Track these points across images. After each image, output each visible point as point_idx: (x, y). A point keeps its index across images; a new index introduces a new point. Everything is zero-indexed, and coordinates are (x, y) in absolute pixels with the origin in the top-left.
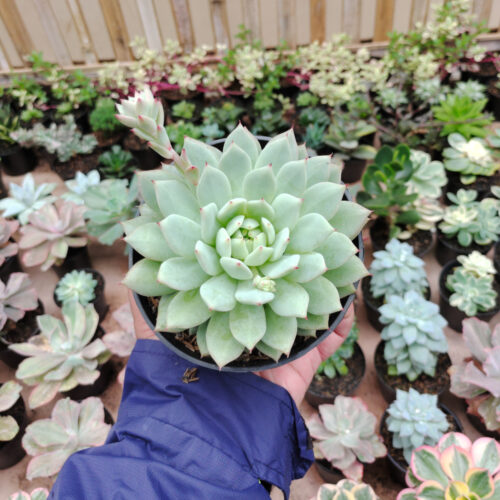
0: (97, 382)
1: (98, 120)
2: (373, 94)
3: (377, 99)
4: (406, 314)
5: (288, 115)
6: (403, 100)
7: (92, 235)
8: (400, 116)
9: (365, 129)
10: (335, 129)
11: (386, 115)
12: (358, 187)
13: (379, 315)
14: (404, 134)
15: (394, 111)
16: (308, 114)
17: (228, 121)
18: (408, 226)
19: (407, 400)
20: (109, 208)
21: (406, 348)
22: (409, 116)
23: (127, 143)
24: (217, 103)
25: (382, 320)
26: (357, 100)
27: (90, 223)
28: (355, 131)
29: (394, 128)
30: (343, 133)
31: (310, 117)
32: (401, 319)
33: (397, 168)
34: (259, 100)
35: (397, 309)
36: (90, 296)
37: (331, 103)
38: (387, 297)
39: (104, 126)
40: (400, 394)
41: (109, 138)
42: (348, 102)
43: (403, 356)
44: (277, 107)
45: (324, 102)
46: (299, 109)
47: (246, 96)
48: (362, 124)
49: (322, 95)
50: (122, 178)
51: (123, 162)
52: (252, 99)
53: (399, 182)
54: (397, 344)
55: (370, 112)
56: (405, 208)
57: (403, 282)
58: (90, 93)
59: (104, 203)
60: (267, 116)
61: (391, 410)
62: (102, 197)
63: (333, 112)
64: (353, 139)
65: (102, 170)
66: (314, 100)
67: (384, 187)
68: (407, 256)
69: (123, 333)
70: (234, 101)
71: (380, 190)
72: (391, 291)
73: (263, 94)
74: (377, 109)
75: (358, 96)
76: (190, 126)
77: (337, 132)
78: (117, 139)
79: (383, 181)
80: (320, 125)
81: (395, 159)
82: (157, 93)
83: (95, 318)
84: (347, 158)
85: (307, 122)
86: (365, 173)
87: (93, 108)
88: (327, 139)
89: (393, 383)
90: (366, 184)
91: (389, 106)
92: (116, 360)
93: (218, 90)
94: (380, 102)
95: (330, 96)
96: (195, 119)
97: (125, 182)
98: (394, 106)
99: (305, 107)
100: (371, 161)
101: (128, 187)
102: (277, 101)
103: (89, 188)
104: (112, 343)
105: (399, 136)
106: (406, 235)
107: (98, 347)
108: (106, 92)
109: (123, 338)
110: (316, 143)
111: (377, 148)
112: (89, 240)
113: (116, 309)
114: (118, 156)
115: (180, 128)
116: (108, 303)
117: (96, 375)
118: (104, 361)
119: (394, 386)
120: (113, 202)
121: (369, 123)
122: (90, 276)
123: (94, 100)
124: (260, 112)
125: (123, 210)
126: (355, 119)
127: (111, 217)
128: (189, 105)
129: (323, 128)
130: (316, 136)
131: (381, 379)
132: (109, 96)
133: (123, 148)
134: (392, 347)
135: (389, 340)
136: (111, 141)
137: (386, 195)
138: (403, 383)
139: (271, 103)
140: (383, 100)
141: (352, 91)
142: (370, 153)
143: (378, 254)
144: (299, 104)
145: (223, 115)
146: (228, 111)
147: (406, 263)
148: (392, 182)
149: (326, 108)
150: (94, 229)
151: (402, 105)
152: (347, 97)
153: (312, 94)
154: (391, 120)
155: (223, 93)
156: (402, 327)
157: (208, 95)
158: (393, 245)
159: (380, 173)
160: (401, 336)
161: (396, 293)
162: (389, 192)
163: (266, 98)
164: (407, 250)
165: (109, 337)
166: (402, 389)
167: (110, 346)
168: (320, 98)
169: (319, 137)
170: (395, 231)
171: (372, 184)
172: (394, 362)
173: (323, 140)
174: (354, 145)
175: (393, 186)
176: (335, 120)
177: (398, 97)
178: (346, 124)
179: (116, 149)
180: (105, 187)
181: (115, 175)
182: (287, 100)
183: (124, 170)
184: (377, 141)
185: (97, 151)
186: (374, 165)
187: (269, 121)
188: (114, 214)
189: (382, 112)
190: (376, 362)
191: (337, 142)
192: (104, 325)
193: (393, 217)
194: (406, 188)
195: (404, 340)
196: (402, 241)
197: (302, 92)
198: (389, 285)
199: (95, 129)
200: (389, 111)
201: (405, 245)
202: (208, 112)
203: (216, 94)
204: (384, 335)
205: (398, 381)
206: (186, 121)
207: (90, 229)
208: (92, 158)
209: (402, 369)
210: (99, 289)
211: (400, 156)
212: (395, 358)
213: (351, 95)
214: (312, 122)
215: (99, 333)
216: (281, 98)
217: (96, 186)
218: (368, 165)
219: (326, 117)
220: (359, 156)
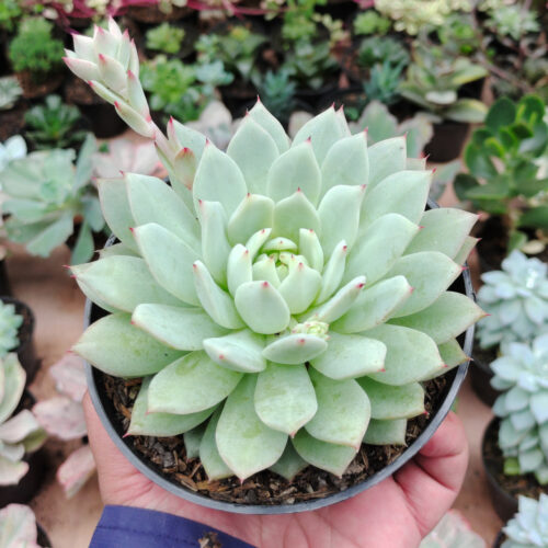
0: (24, 480)
1: (23, 53)
2: (481, 16)
3: (489, 24)
4: (537, 373)
5: (338, 49)
6: (532, 26)
7: (13, 240)
8: (527, 52)
9: (469, 71)
10: (418, 73)
11: (503, 51)
12: (456, 167)
13: (491, 374)
14: (533, 82)
15: (517, 43)
16: (373, 47)
17: (240, 57)
18: (539, 233)
19: (537, 514)
20: (42, 196)
21: (536, 429)
22: (540, 52)
23: (70, 92)
24: (221, 28)
25: (495, 383)
26: (454, 25)
27: (11, 222)
28: (451, 75)
29: (515, 71)
30: (432, 79)
31: (377, 53)
32: (528, 381)
33: (523, 133)
34: (291, 23)
35: (522, 366)
36: (11, 342)
37: (412, 30)
38: (503, 348)
39: (32, 63)
40: (525, 503)
41: (40, 83)
42: (439, 27)
43: (529, 443)
44: (322, 34)
45: (399, 27)
46: (357, 39)
47: (270, 17)
48: (463, 63)
49: (396, 16)
50: (65, 148)
51: (64, 123)
52: (279, 21)
53: (527, 158)
54: (522, 422)
55: (476, 44)
56: (534, 202)
57: (531, 323)
58: (9, 10)
59: (35, 189)
60: (304, 50)
61: (511, 529)
62: (32, 179)
63: (415, 44)
64: (448, 89)
65: (30, 135)
66: (384, 25)
67: (500, 166)
68: (537, 279)
69: (66, 402)
70: (249, 24)
71: (493, 171)
72: (510, 337)
73: (298, 14)
74: (487, 40)
75: (456, 18)
76: (177, 65)
77: (422, 75)
78: (56, 84)
79: (498, 155)
80: (394, 65)
81: (519, 119)
82: (121, 9)
83: (20, 377)
84: (437, 120)
85: (371, 61)
86: (469, 143)
87: (13, 33)
88: (405, 89)
89: (513, 487)
90: (470, 162)
91: (508, 36)
92: (54, 449)
93: (222, 7)
94: (493, 30)
95: (411, 18)
96: (184, 55)
97: (71, 153)
98: (516, 35)
99: (369, 36)
100: (480, 124)
101: (74, 162)
102: (320, 26)
103: (10, 164)
104: (49, 417)
105: (525, 84)
106: (536, 247)
107: (26, 425)
108: (37, 8)
109: (66, 409)
110: (387, 95)
111: (487, 104)
112: (8, 251)
113: (53, 364)
114: (55, 113)
115: (160, 69)
116: (40, 353)
117: (23, 469)
118: (35, 446)
119: (515, 493)
120: (49, 187)
121: (475, 62)
122: (10, 308)
123: (16, 20)
124: (292, 43)
125: (68, 200)
126: (452, 56)
127: (46, 211)
128: (173, 31)
129: (398, 70)
130: (387, 82)
131: (494, 480)
132: (40, 14)
133: (64, 100)
134: (512, 427)
135: (508, 417)
136: (44, 89)
137: (504, 179)
138: (529, 487)
139: (311, 28)
140: (498, 25)
141: (446, 9)
142: (476, 111)
143: (488, 277)
144: (358, 32)
145: (231, 47)
146: (240, 42)
147: (535, 291)
148: (514, 158)
149: (404, 38)
150: (18, 232)
151: (530, 34)
152: (438, 20)
153: (379, 14)
154: (511, 59)
155: (231, 11)
156: (529, 394)
157: (205, 15)
158: (514, 261)
159: (495, 141)
160: (528, 408)
161: (519, 340)
162: (509, 174)
163: (302, 20)
164: (537, 269)
165: (43, 408)
166: (527, 496)
167: (44, 422)
168: (393, 22)
169: (391, 85)
170: (517, 239)
171: (481, 161)
172: (514, 453)
173: (397, 91)
174: (449, 98)
175: (514, 164)
176: (418, 56)
177: (523, 21)
178: (436, 63)
179: (53, 101)
180: (37, 162)
181: (51, 143)
182: (338, 24)
183: (66, 136)
184: (487, 92)
185: (22, 104)
186: (484, 128)
187: (307, 58)
188: (52, 206)
189: (496, 45)
190: (485, 453)
191: (422, 93)
192: (34, 390)
193: (515, 217)
194: (537, 168)
195: (533, 416)
196: (529, 256)
197: (364, 11)
198: (508, 328)
199: (17, 67)
200: (507, 43)
201: (535, 262)
202: (205, 43)
203: (218, 14)
204: (499, 408)
205: (521, 484)
206: (170, 57)
207: (11, 231)
208: (12, 117)
209: (528, 463)
210: (25, 331)
211: (527, 114)
212: (517, 447)
213: (446, 16)
214: (380, 61)
215: (27, 402)
216: (327, 20)
217: (21, 160)
218: (474, 130)
219: (404, 53)
220: (457, 116)
